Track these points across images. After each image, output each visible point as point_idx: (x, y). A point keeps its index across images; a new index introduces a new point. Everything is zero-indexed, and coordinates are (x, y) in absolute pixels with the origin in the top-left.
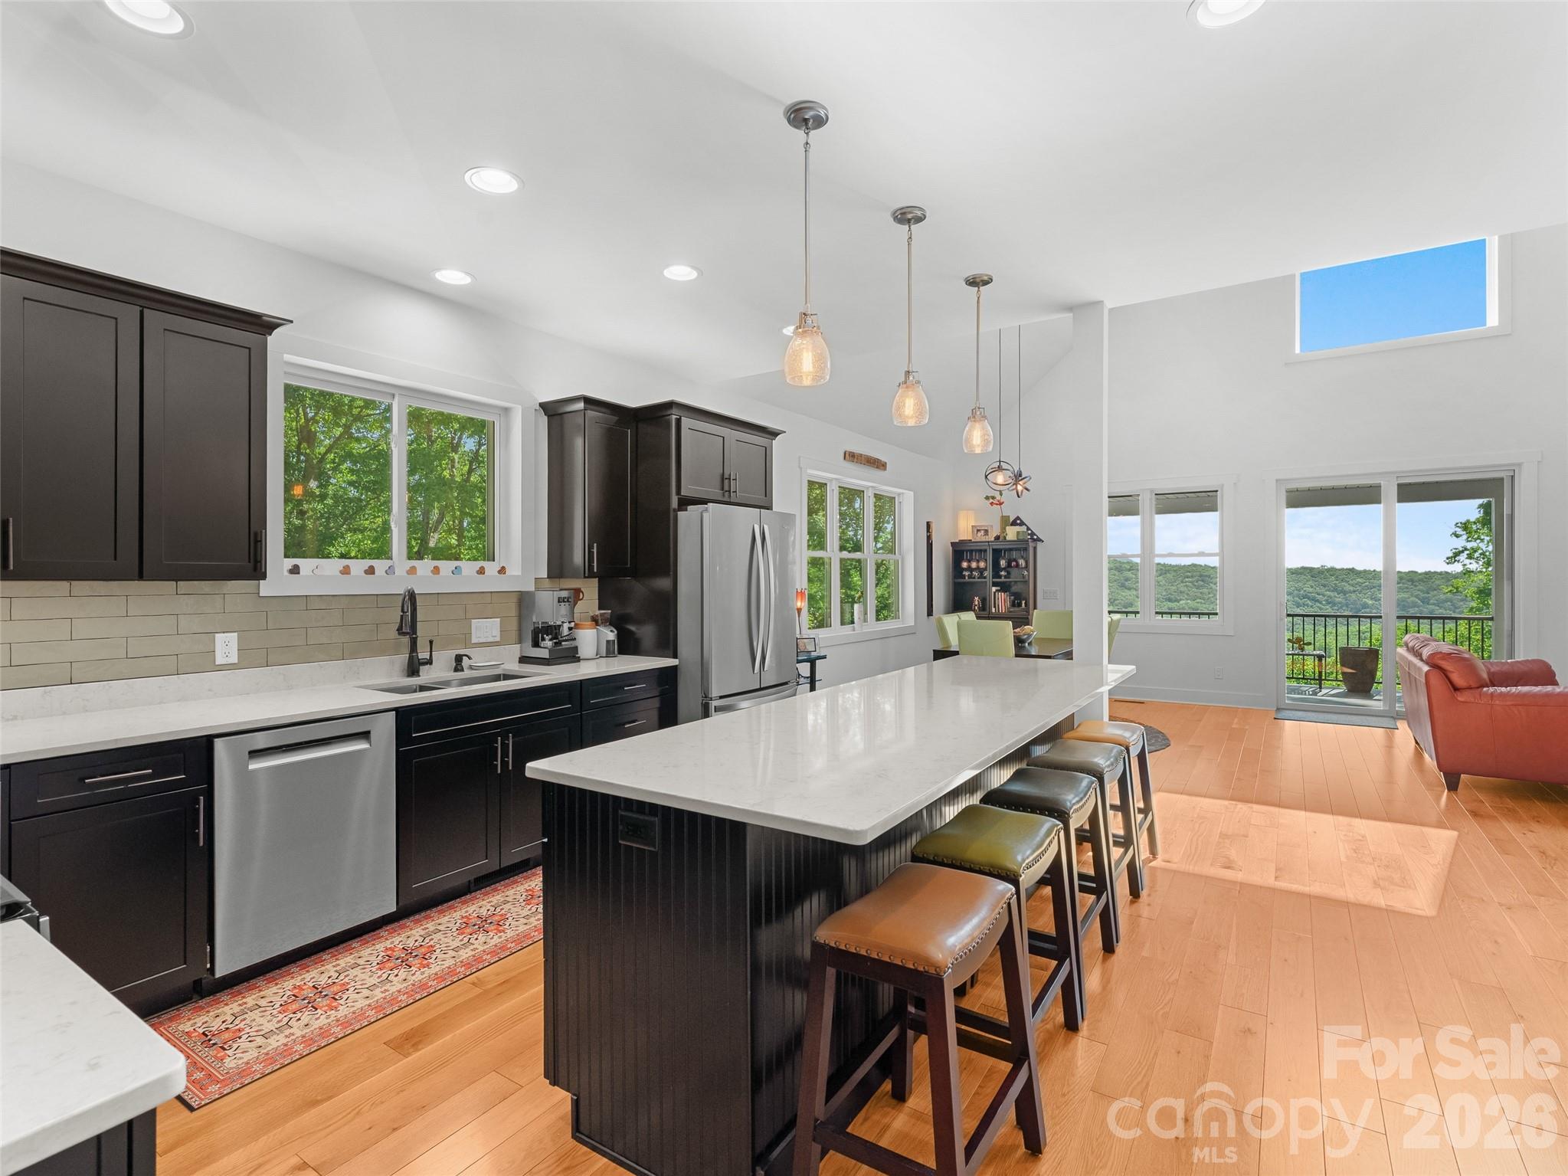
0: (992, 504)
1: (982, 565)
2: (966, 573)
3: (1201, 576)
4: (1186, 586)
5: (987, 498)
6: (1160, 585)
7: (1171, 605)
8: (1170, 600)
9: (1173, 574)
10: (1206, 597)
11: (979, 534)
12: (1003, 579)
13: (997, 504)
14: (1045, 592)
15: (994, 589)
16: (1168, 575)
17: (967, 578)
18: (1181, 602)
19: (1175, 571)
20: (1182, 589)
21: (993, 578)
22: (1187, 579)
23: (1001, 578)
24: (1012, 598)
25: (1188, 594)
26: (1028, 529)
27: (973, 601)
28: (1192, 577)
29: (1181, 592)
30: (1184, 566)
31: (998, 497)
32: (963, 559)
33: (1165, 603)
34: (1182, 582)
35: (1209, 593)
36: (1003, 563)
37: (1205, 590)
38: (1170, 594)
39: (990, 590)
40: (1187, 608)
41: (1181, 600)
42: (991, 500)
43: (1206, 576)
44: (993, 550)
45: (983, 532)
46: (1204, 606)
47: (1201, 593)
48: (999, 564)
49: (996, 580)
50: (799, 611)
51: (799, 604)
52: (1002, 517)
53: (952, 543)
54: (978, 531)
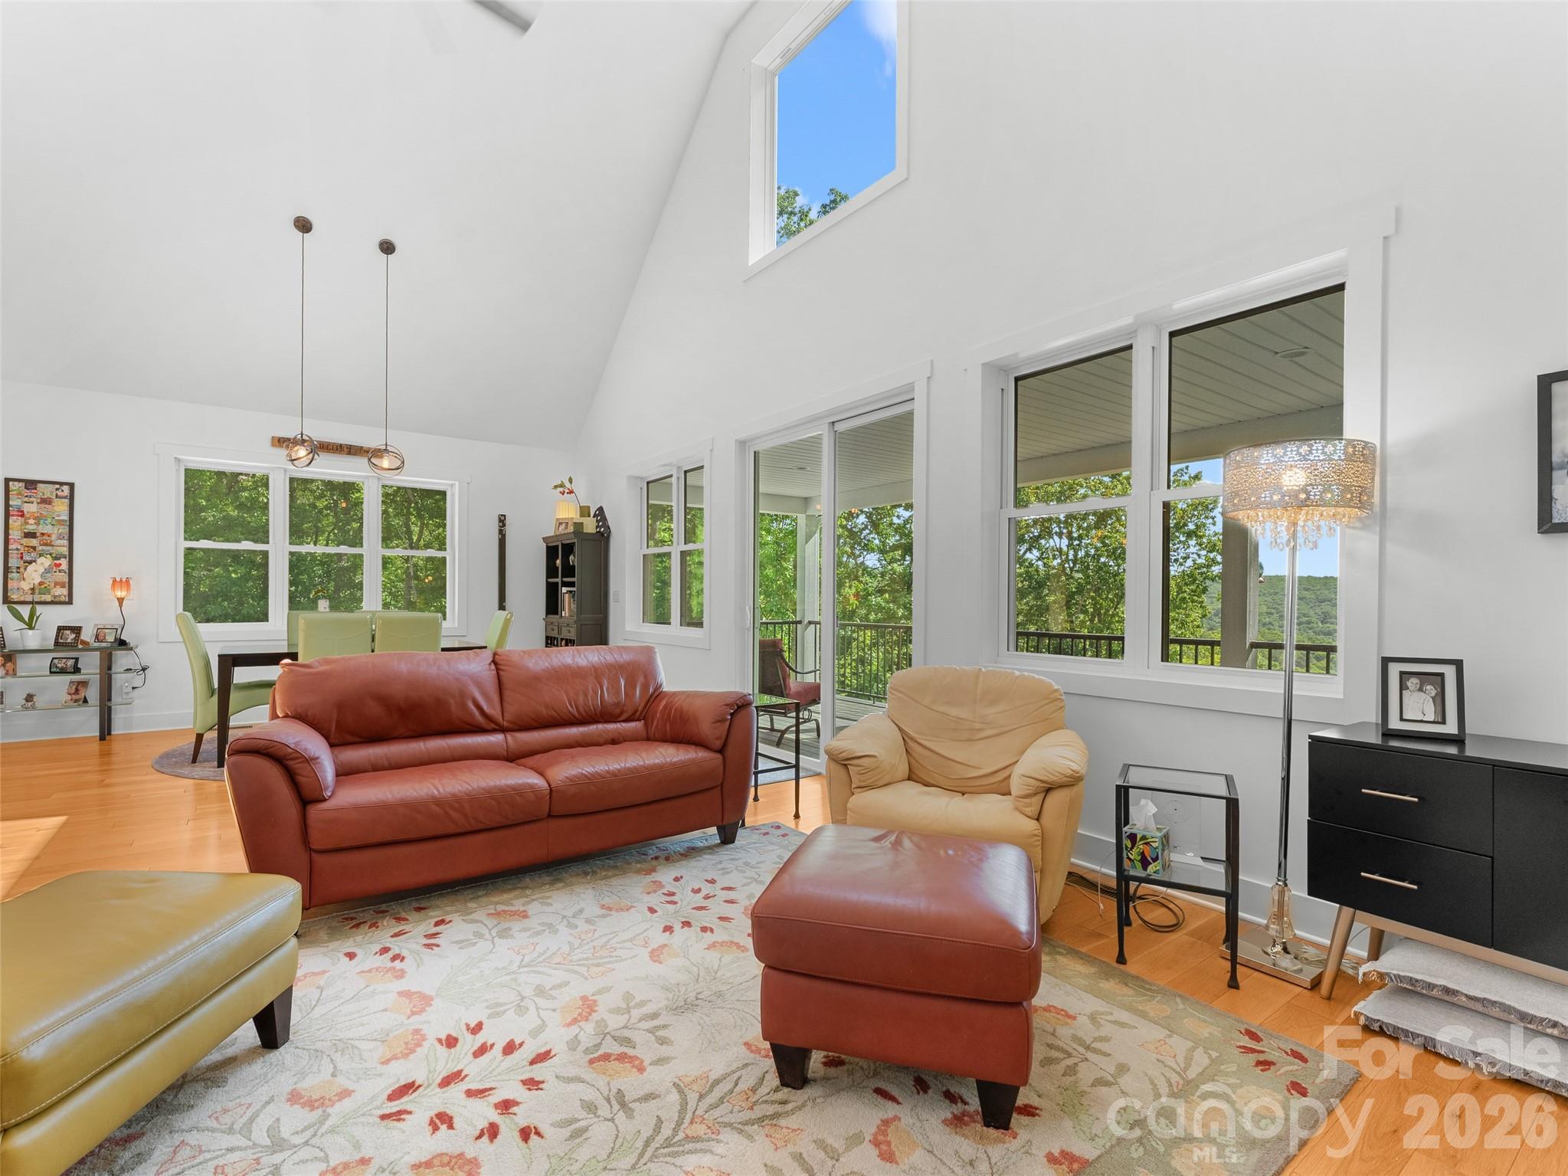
0: (562, 493)
5: (556, 487)
13: (568, 493)
15: (565, 590)
21: (562, 577)
26: (602, 519)
27: (556, 604)
31: (567, 484)
32: (553, 557)
36: (572, 560)
39: (562, 591)
42: (561, 489)
44: (562, 545)
45: (564, 525)
49: (565, 579)
50: (121, 601)
51: (120, 594)
52: (580, 507)
53: (543, 538)
54: (560, 524)
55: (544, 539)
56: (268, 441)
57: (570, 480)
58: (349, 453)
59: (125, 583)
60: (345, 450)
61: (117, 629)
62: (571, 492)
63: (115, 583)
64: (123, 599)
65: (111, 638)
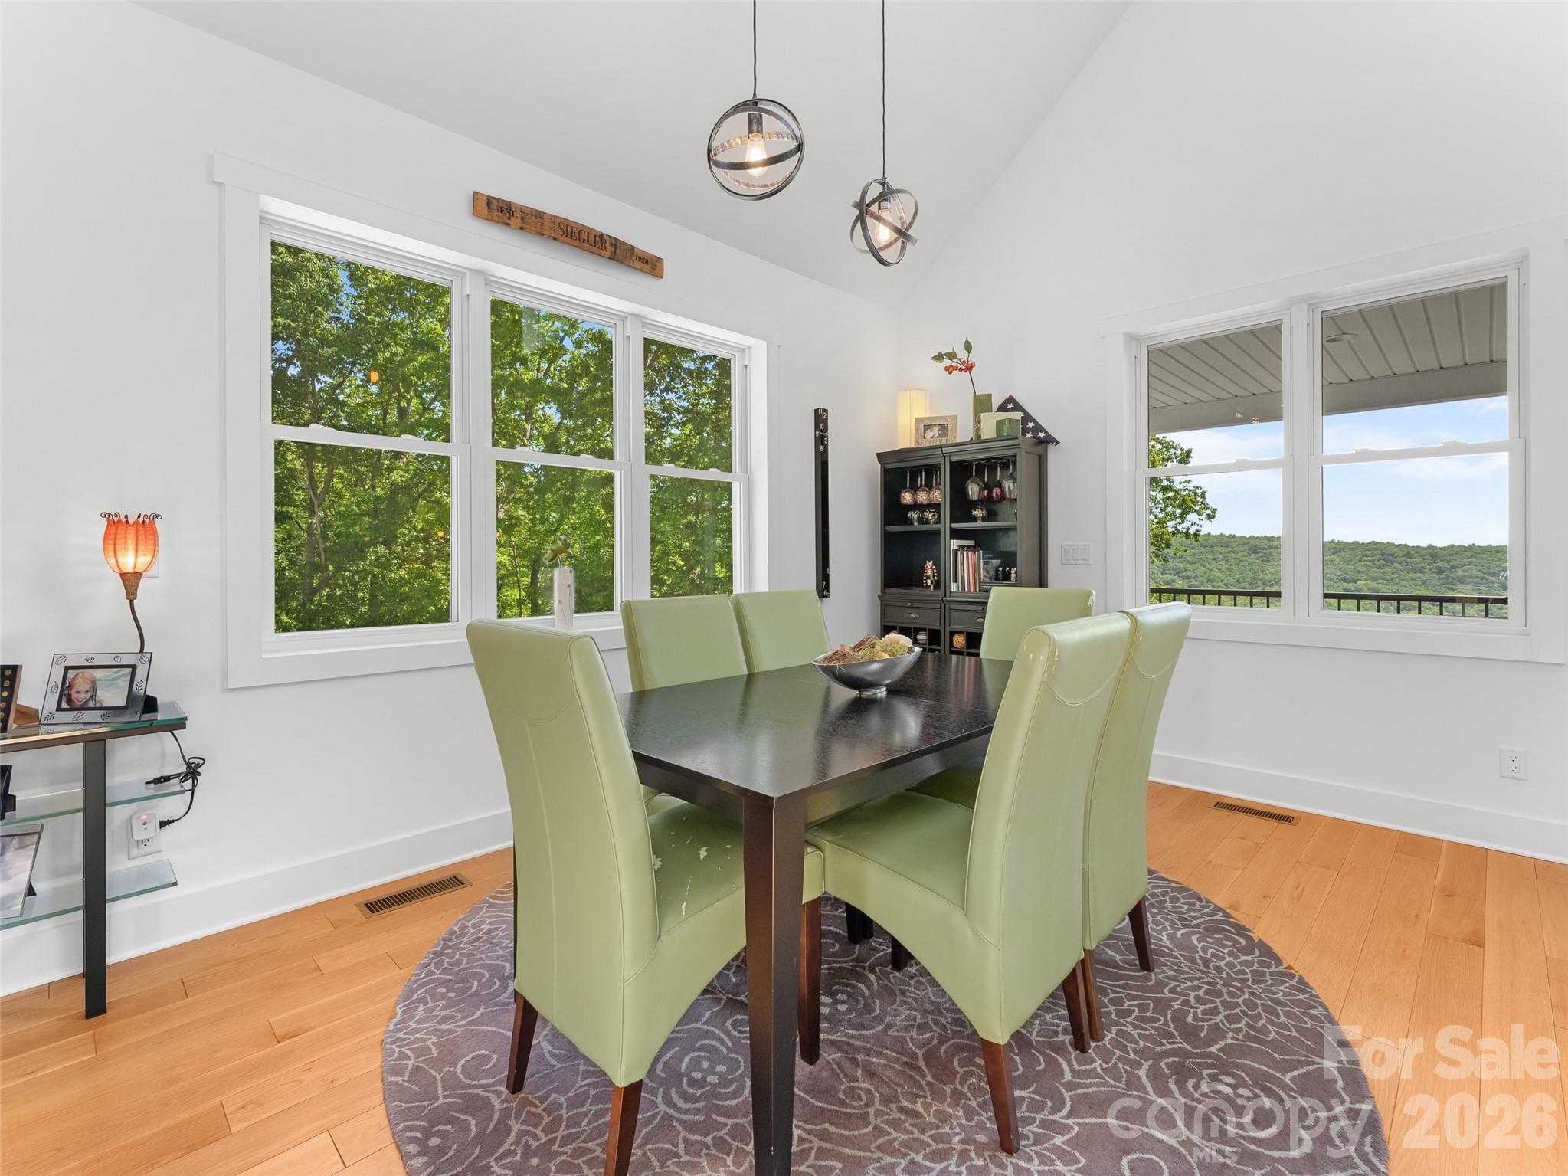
0: (949, 369)
1: (936, 496)
2: (914, 515)
3: (1383, 554)
4: (1366, 566)
5: (939, 358)
6: (1333, 565)
7: (1346, 585)
8: (1345, 580)
9: (1349, 552)
10: (1389, 578)
11: (929, 435)
12: (979, 524)
13: (961, 370)
14: (1064, 550)
15: (955, 544)
16: (1343, 553)
17: (916, 524)
18: (1359, 583)
19: (1352, 549)
20: (1361, 569)
21: (951, 522)
22: (1366, 558)
23: (976, 521)
24: (996, 562)
25: (1367, 575)
26: (1027, 418)
27: (923, 570)
28: (1372, 555)
29: (1359, 572)
30: (1363, 543)
31: (962, 353)
32: (905, 487)
33: (1339, 584)
34: (1360, 561)
35: (1393, 574)
36: (973, 490)
37: (1388, 570)
38: (1346, 574)
39: (947, 546)
40: (1365, 588)
41: (1358, 580)
42: (947, 362)
43: (1390, 555)
44: (952, 464)
45: (936, 430)
46: (1387, 587)
47: (1383, 573)
48: (964, 492)
49: (956, 526)
50: (131, 582)
51: (129, 561)
52: (975, 395)
53: (878, 455)
54: (927, 427)
55: (880, 456)
56: (465, 205)
57: (968, 347)
58: (613, 258)
59: (144, 529)
60: (609, 248)
61: (134, 667)
62: (969, 368)
63: (116, 527)
64: (138, 575)
65: (114, 696)
